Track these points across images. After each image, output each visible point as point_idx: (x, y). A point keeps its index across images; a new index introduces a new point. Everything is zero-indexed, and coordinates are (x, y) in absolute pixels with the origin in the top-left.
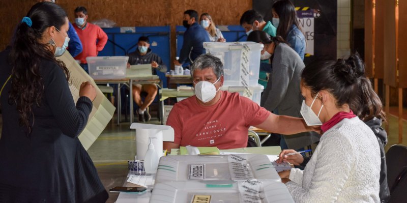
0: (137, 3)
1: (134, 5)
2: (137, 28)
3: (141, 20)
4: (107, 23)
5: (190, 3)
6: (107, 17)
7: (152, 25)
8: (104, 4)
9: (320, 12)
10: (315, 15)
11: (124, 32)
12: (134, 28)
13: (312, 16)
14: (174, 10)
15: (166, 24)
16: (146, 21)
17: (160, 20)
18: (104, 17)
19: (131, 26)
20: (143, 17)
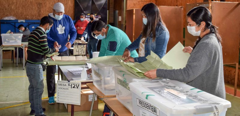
0: (26, 10)
1: (24, 11)
2: (26, 20)
3: (28, 17)
4: (12, 18)
5: (49, 11)
6: (12, 15)
7: (32, 19)
8: (11, 10)
9: (101, 16)
10: (99, 17)
11: (20, 22)
12: (25, 20)
13: (98, 18)
14: (42, 13)
15: (38, 19)
16: (30, 18)
17: (36, 17)
18: (11, 15)
19: (23, 19)
20: (28, 16)
